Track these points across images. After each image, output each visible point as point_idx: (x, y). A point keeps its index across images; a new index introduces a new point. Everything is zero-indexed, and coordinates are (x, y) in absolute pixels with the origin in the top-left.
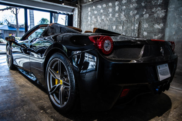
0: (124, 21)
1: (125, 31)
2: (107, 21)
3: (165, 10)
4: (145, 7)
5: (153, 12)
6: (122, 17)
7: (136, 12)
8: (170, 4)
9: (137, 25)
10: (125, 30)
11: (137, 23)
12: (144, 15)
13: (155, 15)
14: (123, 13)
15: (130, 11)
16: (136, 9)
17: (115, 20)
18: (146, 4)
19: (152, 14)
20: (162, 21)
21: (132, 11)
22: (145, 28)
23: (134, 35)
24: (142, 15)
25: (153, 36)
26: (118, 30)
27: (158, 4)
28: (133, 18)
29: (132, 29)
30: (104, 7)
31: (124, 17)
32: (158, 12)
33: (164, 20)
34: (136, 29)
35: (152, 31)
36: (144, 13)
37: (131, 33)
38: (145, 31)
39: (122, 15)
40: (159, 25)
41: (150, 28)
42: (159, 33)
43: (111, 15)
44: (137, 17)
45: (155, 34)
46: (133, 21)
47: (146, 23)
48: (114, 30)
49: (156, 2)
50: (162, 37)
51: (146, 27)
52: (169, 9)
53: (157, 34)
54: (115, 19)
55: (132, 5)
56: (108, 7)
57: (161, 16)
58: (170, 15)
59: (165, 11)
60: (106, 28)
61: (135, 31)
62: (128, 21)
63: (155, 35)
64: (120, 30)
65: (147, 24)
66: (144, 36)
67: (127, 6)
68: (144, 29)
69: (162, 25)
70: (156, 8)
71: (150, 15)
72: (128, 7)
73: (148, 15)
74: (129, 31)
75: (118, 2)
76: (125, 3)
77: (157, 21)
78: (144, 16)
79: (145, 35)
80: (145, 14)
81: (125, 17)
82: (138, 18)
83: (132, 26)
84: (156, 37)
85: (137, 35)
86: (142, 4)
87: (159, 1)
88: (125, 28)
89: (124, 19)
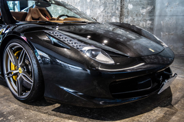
1: (103, 4)
10: (104, 2)
23: (115, 8)
25: (140, 9)
26: (94, 3)
29: (113, 1)
34: (118, 1)
35: (139, 2)
37: (112, 6)
38: (130, 2)
42: (148, 4)
45: (143, 6)
48: (89, 3)
50: (151, 10)
53: (145, 7)
61: (117, 3)
63: (143, 8)
64: (97, 3)
66: (128, 9)
68: (128, 1)
74: (109, 4)
79: (130, 9)
84: (145, 11)
85: (119, 9)
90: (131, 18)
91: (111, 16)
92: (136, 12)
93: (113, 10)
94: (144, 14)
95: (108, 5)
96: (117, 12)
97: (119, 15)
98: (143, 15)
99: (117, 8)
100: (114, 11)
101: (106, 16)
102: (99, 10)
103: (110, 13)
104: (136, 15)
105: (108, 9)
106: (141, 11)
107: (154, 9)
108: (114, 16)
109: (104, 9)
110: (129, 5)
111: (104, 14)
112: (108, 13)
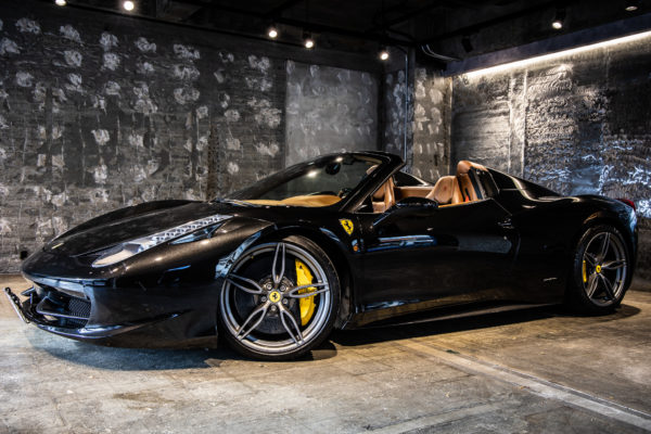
0: (148, 118)
1: (156, 156)
2: (56, 104)
3: (279, 109)
4: (227, 87)
5: (251, 109)
6: (141, 101)
7: (198, 94)
8: (290, 98)
9: (203, 140)
10: (158, 151)
11: (203, 133)
12: (224, 110)
13: (256, 118)
14: (146, 88)
15: (173, 88)
16: (197, 85)
17: (103, 107)
18: (229, 81)
19: (249, 115)
20: (274, 136)
21: (181, 90)
22: (232, 151)
23: (194, 169)
24: (221, 112)
25: (255, 176)
26: (125, 150)
27: (263, 89)
28: (190, 114)
29: (187, 151)
30: (27, 33)
31: (149, 102)
32: (264, 112)
33: (280, 133)
34: (202, 153)
35: (253, 161)
36: (225, 105)
37: (186, 164)
38: (231, 159)
39: (141, 95)
40: (268, 145)
41: (245, 153)
42: (272, 166)
43: (76, 79)
44: (202, 112)
45: (260, 169)
46: (188, 123)
47: (234, 137)
49: (255, 84)
51: (236, 148)
52: (288, 109)
53: (265, 171)
54: (102, 102)
55: (181, 68)
56: (52, 38)
57: (271, 124)
58: (291, 124)
59: (280, 112)
60: (49, 132)
61: (200, 157)
62: (168, 119)
63: (262, 173)
64: (135, 150)
65: (237, 141)
66: (228, 173)
67: (159, 65)
68: (227, 155)
69: (276, 147)
70: (259, 99)
71: (242, 114)
72: (163, 71)
73: (236, 115)
74: (175, 157)
75: (115, 38)
76: (150, 53)
77: (264, 134)
78: (226, 114)
79: (232, 173)
80: (228, 108)
81: (155, 103)
82: (206, 118)
83: (186, 139)
85: (206, 172)
86: (215, 74)
87: (264, 82)
88: (156, 142)
89: (150, 111)
91: (181, 187)
93: (188, 174)
95: (171, 159)
96: (198, 178)
97: (206, 185)
99: (199, 168)
100: (191, 175)
101: (165, 188)
102: (142, 170)
103: (178, 181)
105: (173, 170)
108: (190, 187)
109: (160, 170)
110: (231, 164)
111: (161, 181)
112: (172, 179)
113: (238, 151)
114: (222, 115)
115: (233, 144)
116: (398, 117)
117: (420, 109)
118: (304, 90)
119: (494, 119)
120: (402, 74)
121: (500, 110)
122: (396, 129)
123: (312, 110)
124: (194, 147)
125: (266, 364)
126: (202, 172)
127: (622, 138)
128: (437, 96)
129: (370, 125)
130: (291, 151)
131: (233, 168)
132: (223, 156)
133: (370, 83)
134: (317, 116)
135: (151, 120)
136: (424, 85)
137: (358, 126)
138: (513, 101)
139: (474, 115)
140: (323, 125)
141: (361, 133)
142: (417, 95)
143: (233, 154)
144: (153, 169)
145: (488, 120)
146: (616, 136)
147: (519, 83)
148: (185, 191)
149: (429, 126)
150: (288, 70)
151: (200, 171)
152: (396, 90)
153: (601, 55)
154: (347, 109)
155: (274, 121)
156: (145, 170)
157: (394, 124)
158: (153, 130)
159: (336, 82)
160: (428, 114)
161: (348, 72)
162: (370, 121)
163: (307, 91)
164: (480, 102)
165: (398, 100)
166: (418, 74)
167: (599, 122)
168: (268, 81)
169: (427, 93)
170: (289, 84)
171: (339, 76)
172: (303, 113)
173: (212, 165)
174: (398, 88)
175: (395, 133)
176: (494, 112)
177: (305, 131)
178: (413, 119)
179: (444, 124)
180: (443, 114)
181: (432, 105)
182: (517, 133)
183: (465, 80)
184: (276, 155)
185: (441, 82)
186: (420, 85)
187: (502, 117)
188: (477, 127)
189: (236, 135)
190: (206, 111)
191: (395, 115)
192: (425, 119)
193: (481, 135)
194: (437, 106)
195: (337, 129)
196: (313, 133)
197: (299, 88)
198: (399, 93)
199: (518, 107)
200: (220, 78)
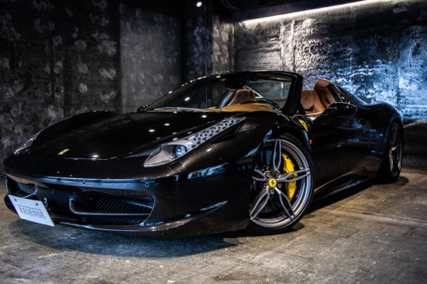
0: (12, 43)
1: (21, 77)
3: (115, 41)
4: (75, 21)
5: (95, 40)
6: (5, 27)
7: (53, 26)
8: (123, 33)
9: (59, 64)
10: (22, 73)
11: (59, 59)
12: (74, 40)
13: (99, 48)
14: (9, 17)
16: (52, 17)
18: (77, 15)
19: (93, 45)
20: (112, 63)
21: (39, 21)
22: (82, 74)
23: (53, 89)
24: (72, 41)
25: (100, 95)
27: (103, 25)
28: (47, 41)
29: (46, 73)
31: (13, 29)
32: (104, 43)
33: (116, 61)
34: (58, 75)
35: (98, 83)
36: (75, 35)
37: (46, 84)
38: (82, 81)
39: (5, 22)
40: (108, 70)
41: (91, 76)
44: (58, 40)
46: (47, 49)
47: (83, 63)
49: (97, 20)
51: (84, 72)
52: (121, 42)
53: (107, 91)
57: (110, 53)
58: (124, 54)
59: (116, 43)
62: (29, 45)
63: (104, 93)
64: (2, 71)
65: (85, 66)
68: (78, 77)
69: (114, 72)
70: (100, 32)
71: (88, 44)
73: (84, 45)
74: (37, 78)
77: (105, 61)
78: (76, 43)
81: (18, 31)
82: (60, 46)
83: (45, 63)
84: (108, 97)
85: (62, 91)
86: (66, 9)
87: (104, 19)
88: (20, 65)
89: (14, 37)
90: (86, 108)
91: (43, 104)
92: (94, 99)
93: (49, 93)
94: (106, 102)
95: (34, 80)
96: (57, 96)
97: (63, 102)
98: (104, 103)
99: (57, 88)
100: (51, 93)
101: (30, 105)
102: (10, 89)
103: (41, 99)
104: (95, 104)
105: (36, 89)
106: (102, 96)
107: (119, 94)
108: (50, 104)
109: (25, 89)
110: (82, 85)
111: (26, 99)
112: (36, 97)
113: (87, 74)
114: (74, 44)
115: (83, 68)
116: (199, 51)
117: (216, 46)
118: (132, 27)
119: (269, 54)
120: (201, 19)
121: (274, 48)
122: (197, 60)
123: (138, 44)
124: (52, 70)
125: (275, 237)
126: (60, 92)
127: (365, 68)
128: (225, 37)
129: (176, 57)
130: (124, 75)
131: (84, 88)
132: (75, 78)
133: (176, 25)
134: (142, 48)
135: (15, 45)
136: (218, 28)
137: (168, 57)
138: (283, 42)
139: (253, 51)
140: (145, 56)
141: (171, 62)
142: (214, 35)
143: (83, 77)
144: (19, 88)
145: (264, 55)
146: (360, 66)
147: (288, 28)
148: (46, 107)
149: (222, 59)
150: (121, 11)
151: (58, 91)
152: (196, 31)
153: (349, 12)
154: (161, 44)
155: (111, 51)
156: (12, 89)
157: (196, 56)
158: (17, 54)
159: (153, 23)
160: (221, 50)
161: (161, 16)
162: (176, 54)
163: (134, 27)
164: (257, 42)
165: (198, 39)
166: (214, 20)
167: (349, 57)
168: (106, 19)
169: (220, 34)
170: (121, 21)
171: (155, 18)
172: (132, 45)
173: (67, 86)
174: (197, 30)
175: (196, 63)
176: (269, 49)
177: (134, 60)
178: (212, 53)
179: (230, 57)
180: (229, 50)
181: (223, 43)
182: (287, 64)
183: (244, 26)
184: (114, 78)
185: (227, 26)
186: (215, 28)
187: (275, 53)
188: (255, 60)
189: (85, 61)
190: (61, 40)
191: (195, 49)
192: (219, 53)
193: (258, 65)
194: (225, 44)
195: (155, 60)
196: (140, 62)
197: (128, 25)
198: (198, 33)
199: (287, 46)
200: (70, 14)
